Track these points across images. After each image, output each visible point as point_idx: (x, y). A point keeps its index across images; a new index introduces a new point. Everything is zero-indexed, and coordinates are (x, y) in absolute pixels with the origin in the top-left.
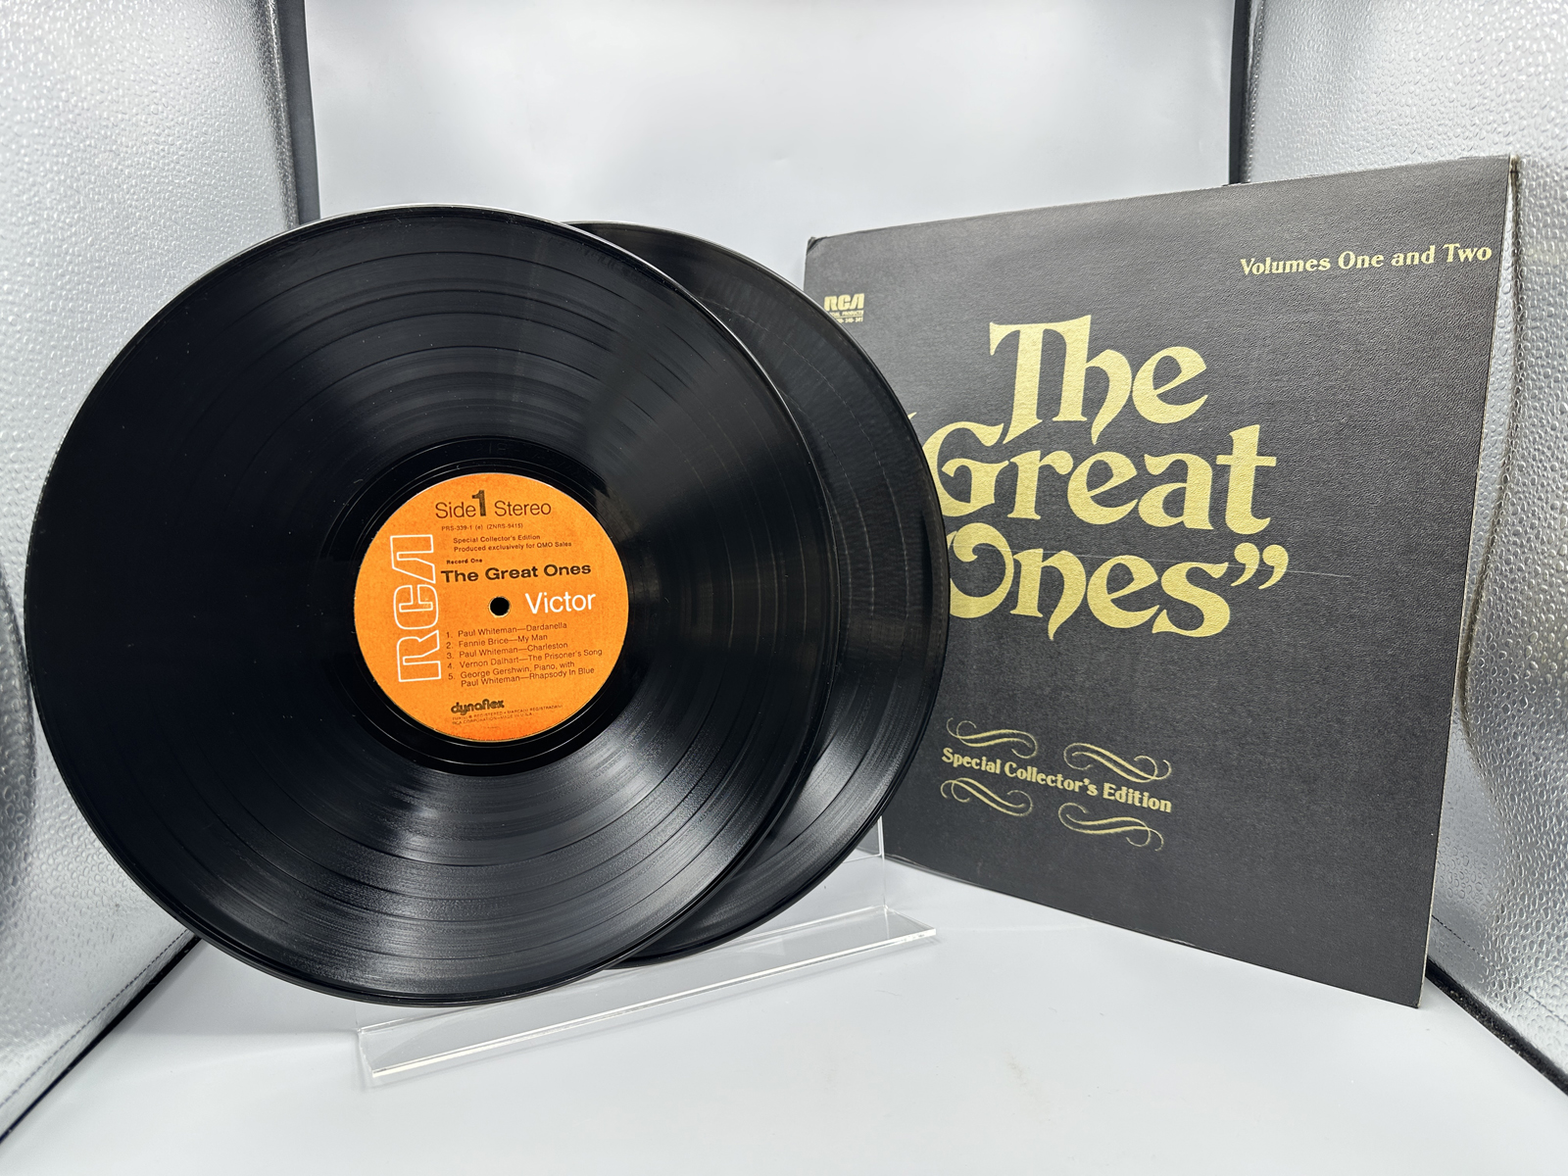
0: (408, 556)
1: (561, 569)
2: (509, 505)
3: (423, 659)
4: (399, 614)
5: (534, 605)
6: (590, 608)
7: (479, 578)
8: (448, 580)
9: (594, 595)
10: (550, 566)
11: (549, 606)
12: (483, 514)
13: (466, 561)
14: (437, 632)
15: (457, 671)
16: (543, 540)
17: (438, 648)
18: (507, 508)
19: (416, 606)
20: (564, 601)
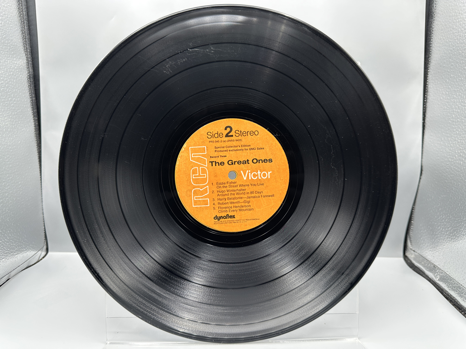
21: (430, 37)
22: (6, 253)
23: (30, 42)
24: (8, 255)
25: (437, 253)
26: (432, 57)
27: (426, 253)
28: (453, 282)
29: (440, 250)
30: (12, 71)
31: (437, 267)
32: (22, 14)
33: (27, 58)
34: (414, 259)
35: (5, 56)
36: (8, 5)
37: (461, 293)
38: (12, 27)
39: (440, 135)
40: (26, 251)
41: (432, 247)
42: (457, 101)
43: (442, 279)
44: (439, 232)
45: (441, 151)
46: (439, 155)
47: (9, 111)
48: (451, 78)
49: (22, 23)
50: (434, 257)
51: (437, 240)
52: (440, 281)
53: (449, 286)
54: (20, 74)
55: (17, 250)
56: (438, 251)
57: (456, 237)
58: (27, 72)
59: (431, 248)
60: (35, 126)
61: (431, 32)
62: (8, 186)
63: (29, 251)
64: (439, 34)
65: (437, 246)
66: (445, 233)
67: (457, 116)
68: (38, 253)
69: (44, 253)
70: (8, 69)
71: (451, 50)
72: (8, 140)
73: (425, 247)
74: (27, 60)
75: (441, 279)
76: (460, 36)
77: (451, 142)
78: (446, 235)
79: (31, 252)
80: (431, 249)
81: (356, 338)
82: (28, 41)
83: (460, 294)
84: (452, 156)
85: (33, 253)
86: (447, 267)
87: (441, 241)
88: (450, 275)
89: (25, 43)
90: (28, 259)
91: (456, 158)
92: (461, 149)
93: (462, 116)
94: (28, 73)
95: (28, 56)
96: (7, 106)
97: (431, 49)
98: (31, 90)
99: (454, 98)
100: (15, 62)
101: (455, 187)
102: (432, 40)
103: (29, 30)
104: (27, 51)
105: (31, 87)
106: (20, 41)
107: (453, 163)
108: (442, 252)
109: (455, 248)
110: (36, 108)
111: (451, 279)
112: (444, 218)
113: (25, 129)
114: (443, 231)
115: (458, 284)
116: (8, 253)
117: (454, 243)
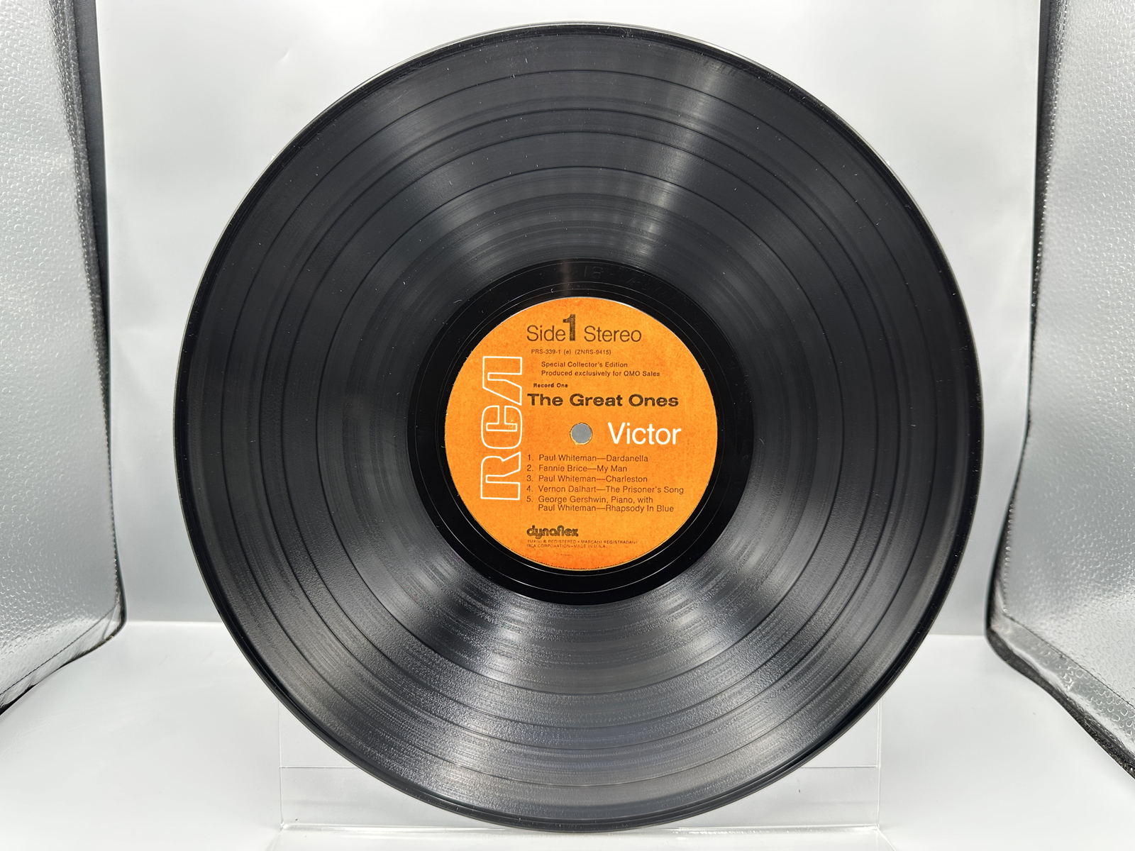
0: (498, 377)
1: (647, 399)
2: (599, 331)
3: (504, 479)
4: (486, 433)
5: (616, 437)
6: (674, 442)
7: (563, 403)
8: (533, 403)
9: (680, 430)
10: (635, 395)
11: (631, 437)
12: (572, 339)
13: (552, 386)
14: (519, 453)
15: (535, 494)
16: (631, 369)
17: (519, 469)
18: (596, 333)
19: (502, 426)
20: (648, 433)
21: (1051, 100)
22: (25, 625)
23: (84, 113)
24: (30, 629)
25: (1069, 623)
26: (1055, 149)
27: (1042, 624)
28: (1108, 694)
29: (1077, 616)
30: (40, 182)
31: (1069, 657)
32: (63, 45)
33: (77, 150)
34: (1013, 639)
35: (25, 146)
36: (32, 22)
37: (1125, 721)
38: (40, 75)
39: (1075, 340)
40: (71, 619)
41: (1056, 609)
42: (1116, 256)
43: (1080, 688)
44: (1074, 574)
45: (1078, 378)
46: (1073, 387)
47: (33, 278)
48: (1102, 200)
49: (63, 65)
50: (1060, 633)
51: (1068, 592)
52: (1075, 693)
53: (1097, 706)
54: (60, 191)
55: (50, 617)
56: (1070, 619)
57: (1114, 586)
58: (75, 185)
59: (1052, 613)
60: (95, 316)
61: (1052, 89)
62: (30, 461)
63: (79, 619)
64: (1072, 94)
65: (1068, 607)
66: (1087, 575)
67: (1116, 293)
68: (100, 623)
69: (114, 624)
70: (30, 177)
71: (1102, 134)
72: (30, 350)
73: (1038, 609)
74: (77, 155)
75: (1077, 688)
76: (1124, 101)
77: (1101, 356)
78: (1091, 580)
79: (85, 621)
80: (1054, 615)
81: (874, 828)
82: (79, 110)
83: (1125, 724)
84: (1106, 390)
85: (89, 622)
86: (1092, 657)
87: (1079, 596)
88: (1100, 678)
89: (72, 115)
90: (78, 639)
91: (1113, 394)
92: (1125, 374)
93: (1128, 293)
94: (78, 187)
95: (78, 146)
96: (29, 267)
97: (1053, 131)
98: (86, 228)
99: (1109, 249)
100: (48, 161)
101: (1110, 465)
102: (1055, 108)
103: (81, 83)
104: (76, 133)
105: (86, 222)
106: (58, 109)
107: (1106, 407)
108: (1081, 622)
109: (1111, 612)
110: (96, 270)
111: (1103, 688)
112: (1084, 540)
113: (71, 322)
114: (1083, 572)
115: (1120, 700)
116: (29, 624)
117: (1110, 600)
